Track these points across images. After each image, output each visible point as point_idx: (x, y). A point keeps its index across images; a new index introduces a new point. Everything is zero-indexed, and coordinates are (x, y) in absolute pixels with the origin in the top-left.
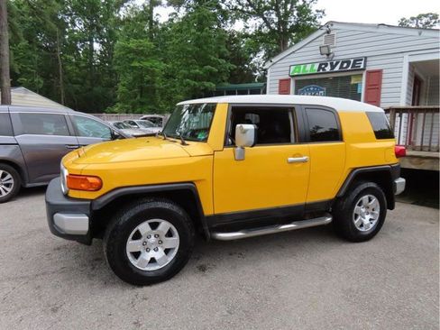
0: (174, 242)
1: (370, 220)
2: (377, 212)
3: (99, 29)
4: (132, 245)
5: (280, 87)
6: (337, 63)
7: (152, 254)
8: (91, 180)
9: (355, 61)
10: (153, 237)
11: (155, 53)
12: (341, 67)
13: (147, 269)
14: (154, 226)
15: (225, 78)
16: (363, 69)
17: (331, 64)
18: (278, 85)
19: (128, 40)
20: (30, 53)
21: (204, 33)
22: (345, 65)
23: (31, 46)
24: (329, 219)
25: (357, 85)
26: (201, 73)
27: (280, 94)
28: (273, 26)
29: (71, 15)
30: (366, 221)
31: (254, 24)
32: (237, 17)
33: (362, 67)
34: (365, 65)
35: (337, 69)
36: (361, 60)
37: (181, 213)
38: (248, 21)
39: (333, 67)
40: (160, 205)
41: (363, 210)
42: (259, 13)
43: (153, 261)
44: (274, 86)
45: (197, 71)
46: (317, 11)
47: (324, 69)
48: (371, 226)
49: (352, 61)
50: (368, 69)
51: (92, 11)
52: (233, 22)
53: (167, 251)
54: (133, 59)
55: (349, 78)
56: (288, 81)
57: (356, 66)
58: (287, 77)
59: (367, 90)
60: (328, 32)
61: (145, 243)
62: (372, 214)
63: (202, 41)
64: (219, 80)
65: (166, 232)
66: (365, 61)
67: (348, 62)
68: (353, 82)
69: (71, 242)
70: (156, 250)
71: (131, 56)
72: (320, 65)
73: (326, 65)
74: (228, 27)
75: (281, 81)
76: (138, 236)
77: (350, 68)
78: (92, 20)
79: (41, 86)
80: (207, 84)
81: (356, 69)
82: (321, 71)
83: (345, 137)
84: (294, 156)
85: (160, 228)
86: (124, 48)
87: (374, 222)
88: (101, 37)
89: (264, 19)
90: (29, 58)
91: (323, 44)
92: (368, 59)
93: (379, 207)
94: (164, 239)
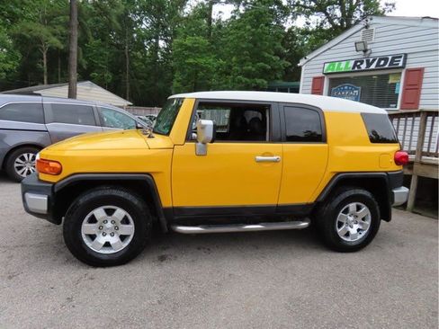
0: (129, 230)
1: (359, 230)
2: (368, 223)
3: (164, 27)
4: (87, 228)
5: (313, 86)
6: (374, 60)
7: (108, 238)
8: (52, 164)
9: (393, 58)
10: (109, 223)
11: (210, 50)
12: (378, 65)
13: (101, 252)
14: (110, 212)
15: (279, 76)
16: (403, 67)
17: (368, 61)
18: (311, 83)
19: (185, 37)
20: (102, 50)
21: (259, 30)
22: (382, 62)
23: (103, 43)
24: (304, 224)
25: (395, 84)
26: (254, 69)
27: (313, 93)
28: (336, 21)
29: (139, 14)
30: (353, 231)
31: (316, 20)
32: (300, 12)
33: (401, 64)
34: (405, 63)
35: (373, 66)
36: (401, 57)
37: (136, 202)
38: (310, 17)
39: (369, 64)
40: (115, 193)
41: (351, 219)
42: (321, 8)
43: (107, 245)
44: (307, 84)
45: (250, 67)
46: (387, 5)
47: (359, 67)
48: (360, 237)
49: (390, 58)
50: (408, 66)
51: (159, 10)
52: (294, 18)
53: (123, 238)
54: (187, 57)
55: (386, 77)
56: (321, 79)
57: (394, 63)
58: (321, 75)
59: (405, 90)
60: (367, 27)
61: (100, 228)
62: (361, 224)
63: (257, 38)
64: (273, 77)
65: (121, 219)
66: (405, 59)
67: (386, 59)
68: (390, 82)
69: (42, 220)
70: (112, 235)
71: (186, 53)
72: (356, 63)
73: (362, 62)
74: (288, 24)
75: (315, 79)
76: (93, 220)
77: (387, 66)
78: (159, 19)
79: (109, 80)
80: (259, 81)
81: (394, 66)
82: (356, 69)
83: (329, 138)
84: (263, 155)
85: (115, 215)
86: (181, 45)
87: (364, 233)
88: (166, 34)
89: (327, 14)
90: (101, 55)
91: (360, 39)
92: (409, 56)
93: (370, 217)
94: (121, 226)
